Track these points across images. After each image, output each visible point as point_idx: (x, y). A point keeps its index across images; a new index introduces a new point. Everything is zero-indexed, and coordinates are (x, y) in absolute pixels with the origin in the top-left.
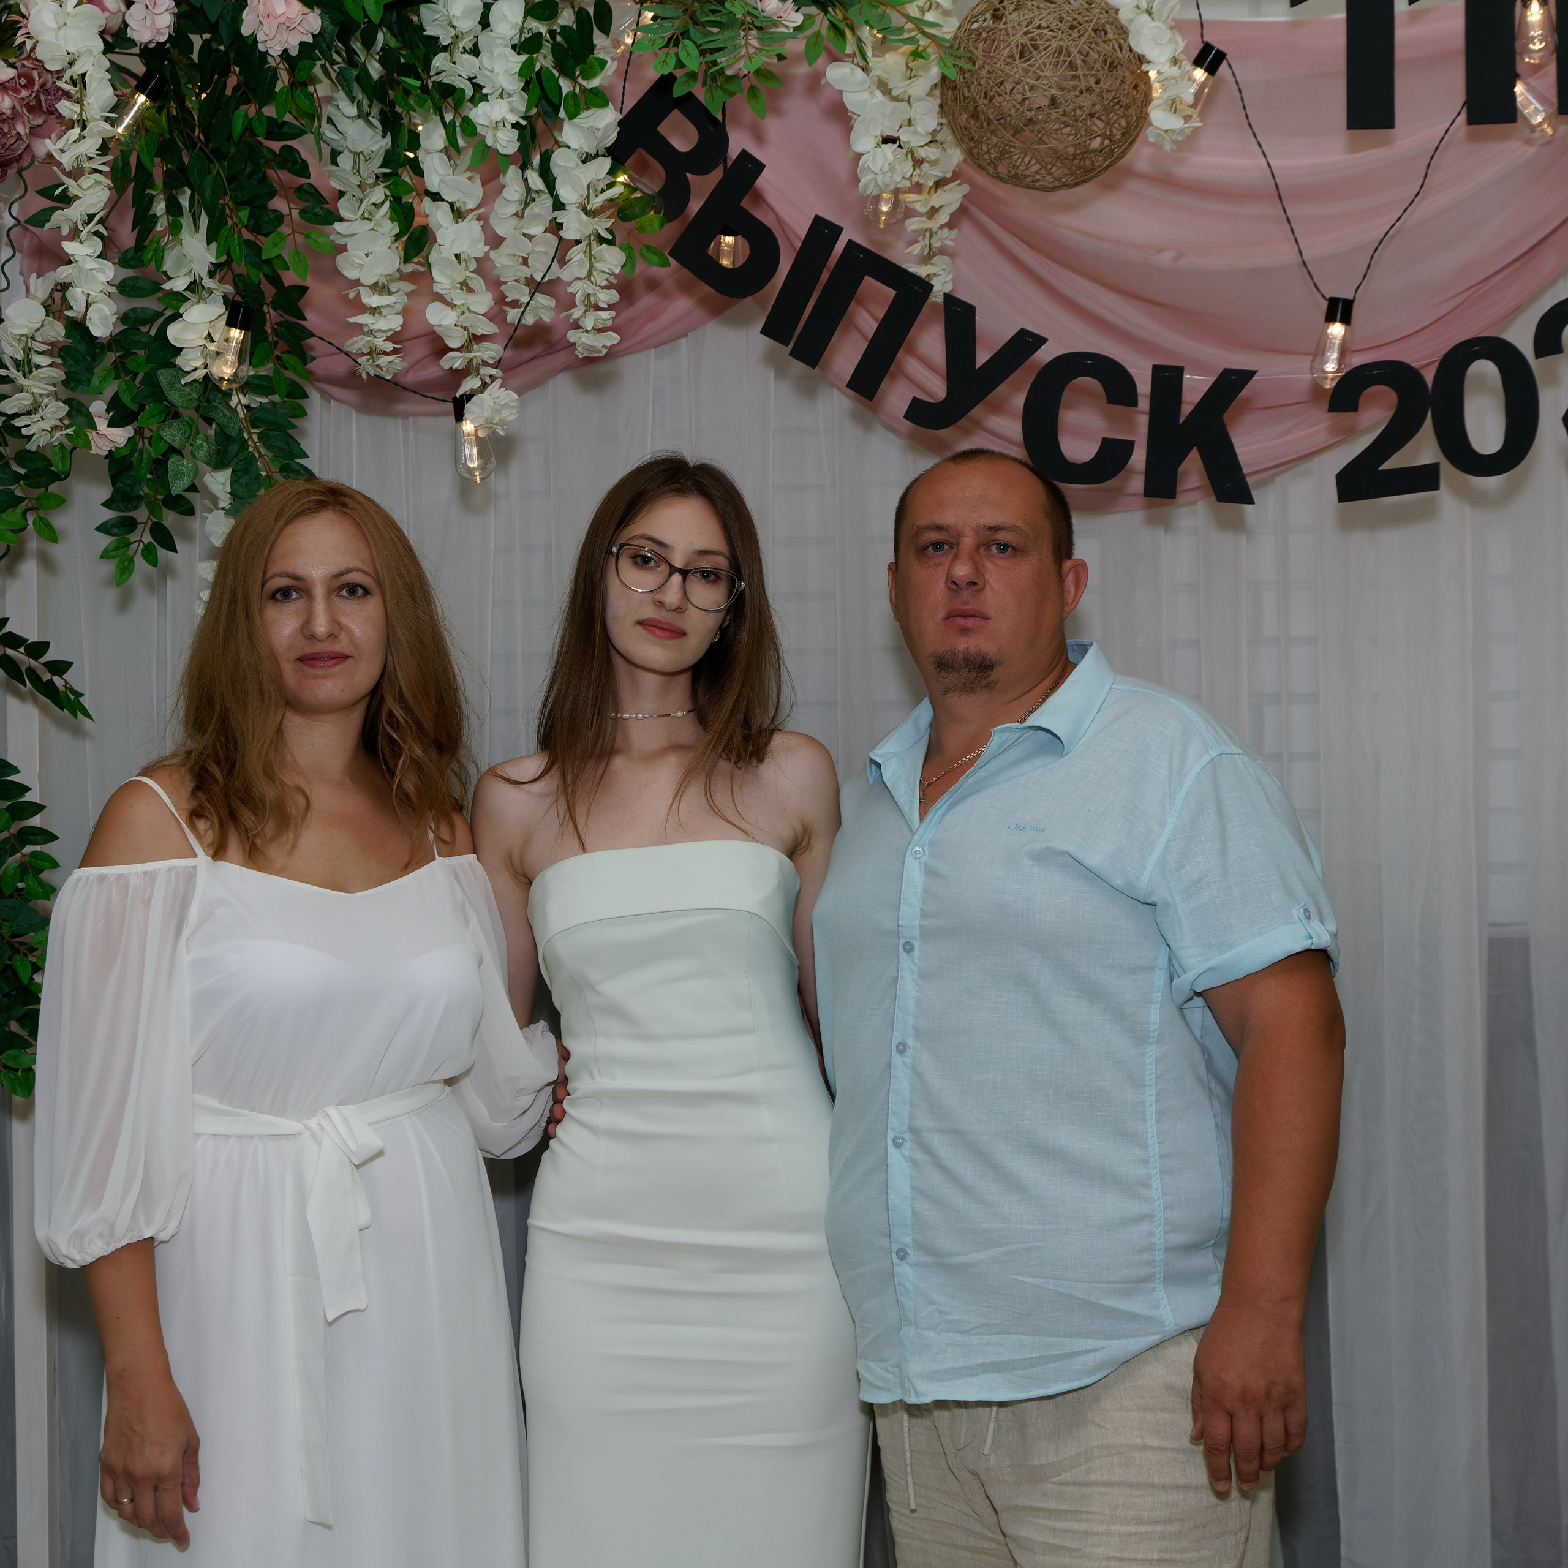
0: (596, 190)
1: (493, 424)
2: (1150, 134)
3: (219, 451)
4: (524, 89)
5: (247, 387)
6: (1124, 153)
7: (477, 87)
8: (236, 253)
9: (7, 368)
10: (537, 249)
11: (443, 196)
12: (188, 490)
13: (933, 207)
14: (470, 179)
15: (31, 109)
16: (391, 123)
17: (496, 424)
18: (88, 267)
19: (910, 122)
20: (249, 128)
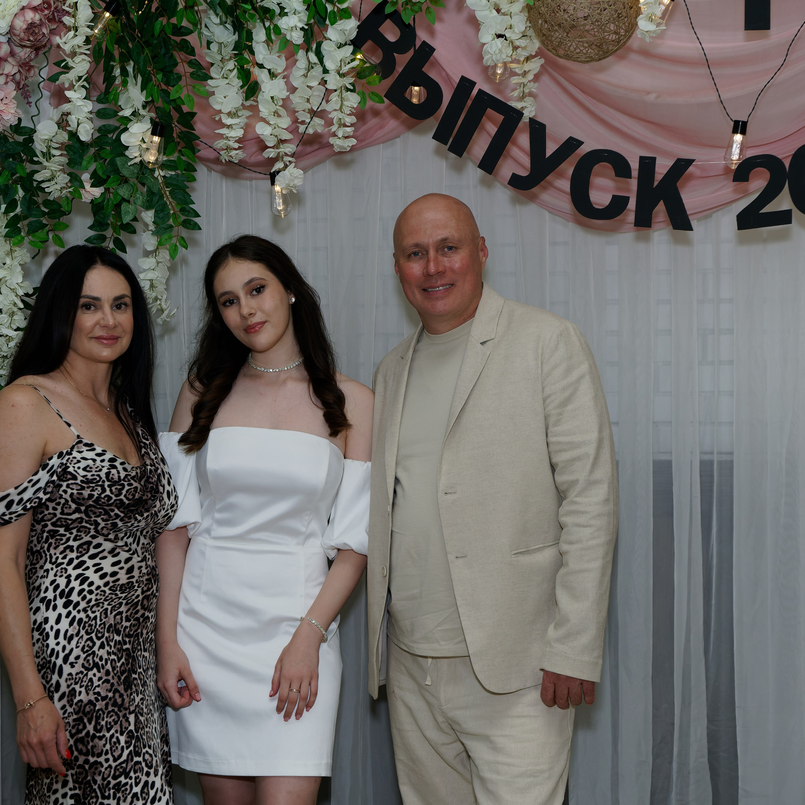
0: (345, 63)
1: (290, 187)
2: (638, 33)
3: (148, 201)
4: (306, 10)
5: (164, 166)
6: (625, 43)
7: (282, 9)
8: (156, 96)
9: (38, 157)
10: (315, 94)
11: (265, 66)
12: (132, 220)
13: (525, 71)
14: (279, 57)
15: (49, 20)
16: (238, 26)
17: (292, 187)
18: (78, 104)
19: (511, 27)
20: (163, 30)
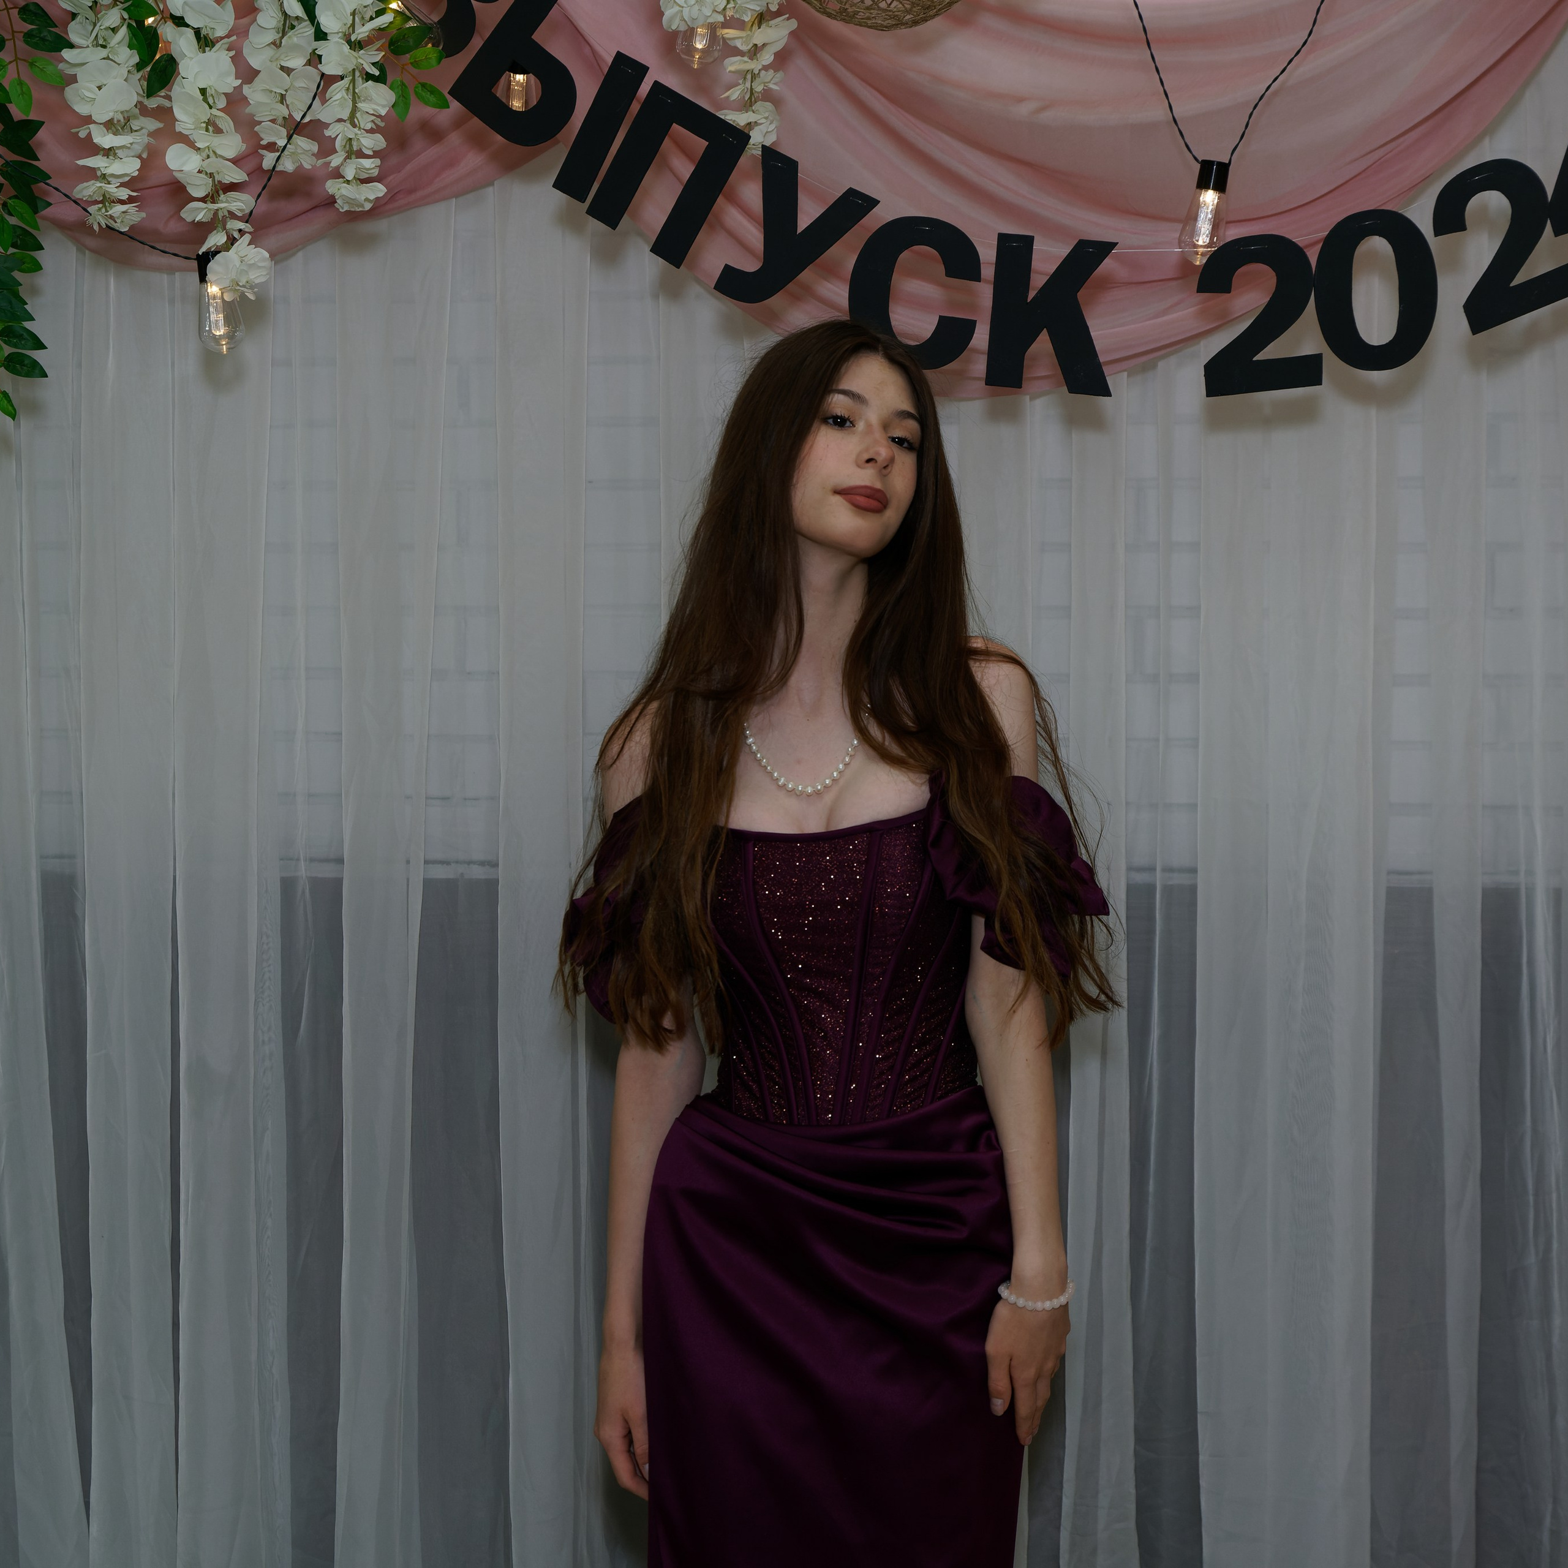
0: (363, 18)
1: (240, 286)
10: (296, 84)
11: (187, 21)
13: (756, 45)
17: (244, 286)
